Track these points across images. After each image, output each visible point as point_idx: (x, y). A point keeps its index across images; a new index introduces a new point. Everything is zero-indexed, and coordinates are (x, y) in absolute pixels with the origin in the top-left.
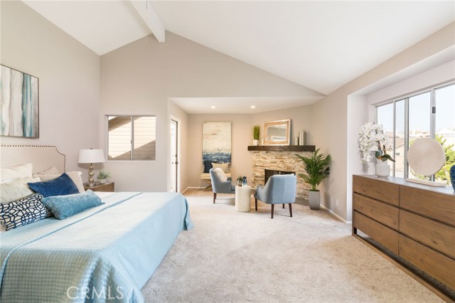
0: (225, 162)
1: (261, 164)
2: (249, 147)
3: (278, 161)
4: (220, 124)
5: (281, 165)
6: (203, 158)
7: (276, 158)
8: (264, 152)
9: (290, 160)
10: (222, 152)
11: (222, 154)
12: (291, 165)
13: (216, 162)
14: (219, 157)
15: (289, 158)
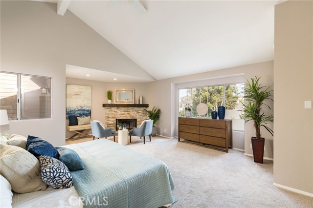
0: (86, 115)
1: (113, 116)
2: (103, 105)
3: (126, 113)
4: (82, 87)
5: (128, 115)
6: (67, 114)
7: (124, 111)
8: (116, 108)
10: (83, 108)
11: (84, 110)
12: (134, 115)
13: (79, 117)
14: (82, 112)
15: (133, 111)
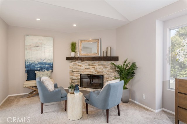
0: (48, 69)
1: (77, 70)
2: (67, 57)
3: (91, 67)
4: (42, 38)
5: (93, 70)
6: (26, 67)
7: (89, 66)
8: (80, 61)
9: (99, 67)
10: (44, 61)
11: (45, 64)
12: (100, 70)
13: (39, 71)
14: (42, 66)
15: (99, 65)
